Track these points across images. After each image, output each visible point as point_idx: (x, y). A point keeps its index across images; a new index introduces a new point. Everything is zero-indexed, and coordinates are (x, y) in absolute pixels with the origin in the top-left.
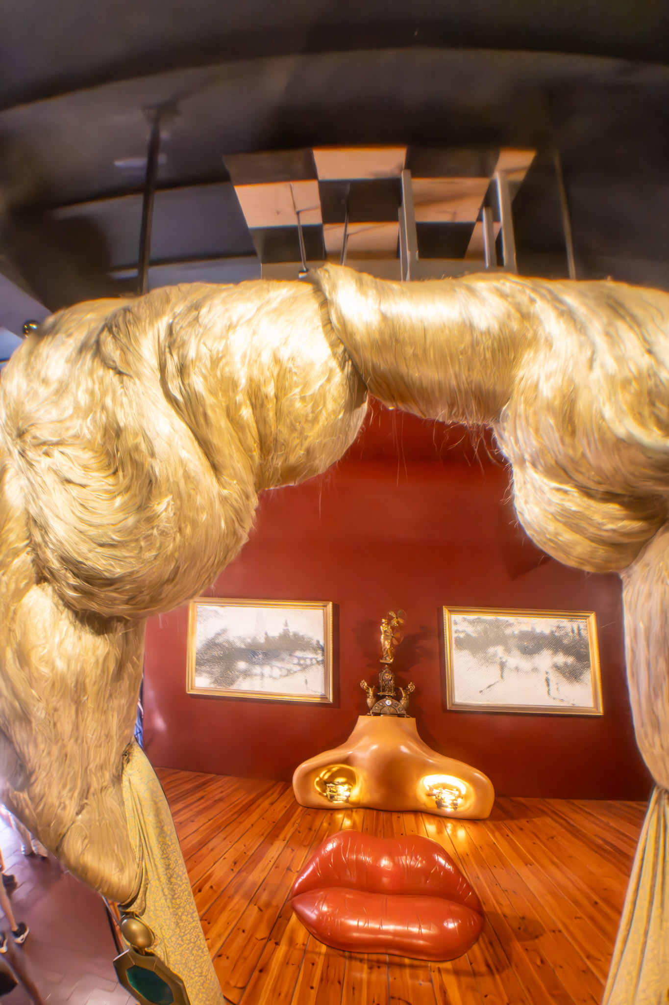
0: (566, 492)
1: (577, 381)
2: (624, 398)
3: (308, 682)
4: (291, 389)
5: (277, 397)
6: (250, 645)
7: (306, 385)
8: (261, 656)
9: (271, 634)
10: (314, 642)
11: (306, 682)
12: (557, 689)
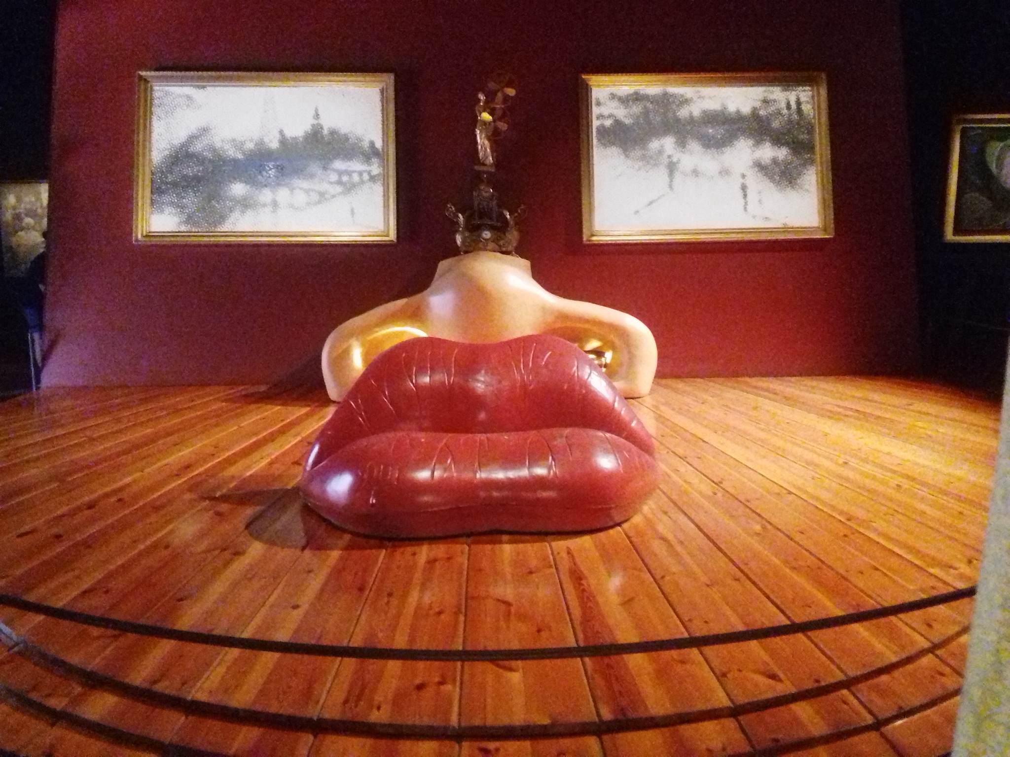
3: (355, 211)
6: (250, 153)
8: (272, 172)
9: (290, 133)
10: (366, 145)
11: (352, 212)
12: (760, 201)
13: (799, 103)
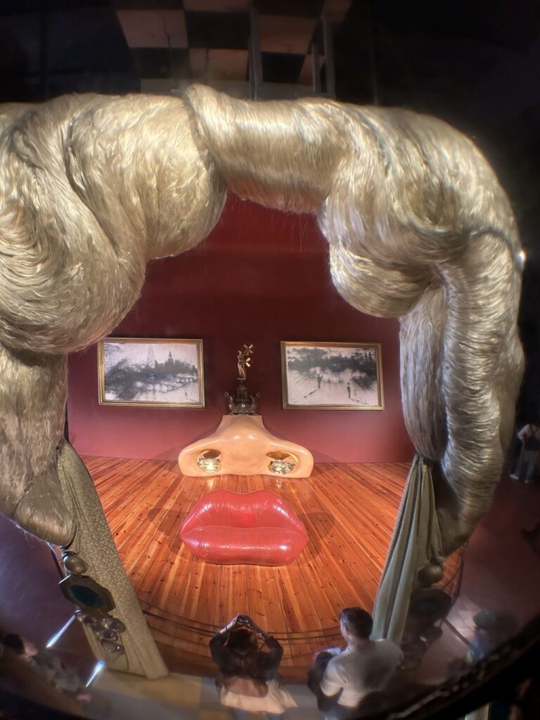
0: (365, 263)
1: (376, 183)
2: (407, 196)
4: (169, 183)
5: (158, 188)
6: (144, 370)
7: (180, 181)
8: (153, 378)
9: (159, 362)
10: (191, 367)
11: (186, 394)
12: (355, 394)
13: (370, 355)
